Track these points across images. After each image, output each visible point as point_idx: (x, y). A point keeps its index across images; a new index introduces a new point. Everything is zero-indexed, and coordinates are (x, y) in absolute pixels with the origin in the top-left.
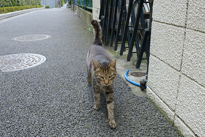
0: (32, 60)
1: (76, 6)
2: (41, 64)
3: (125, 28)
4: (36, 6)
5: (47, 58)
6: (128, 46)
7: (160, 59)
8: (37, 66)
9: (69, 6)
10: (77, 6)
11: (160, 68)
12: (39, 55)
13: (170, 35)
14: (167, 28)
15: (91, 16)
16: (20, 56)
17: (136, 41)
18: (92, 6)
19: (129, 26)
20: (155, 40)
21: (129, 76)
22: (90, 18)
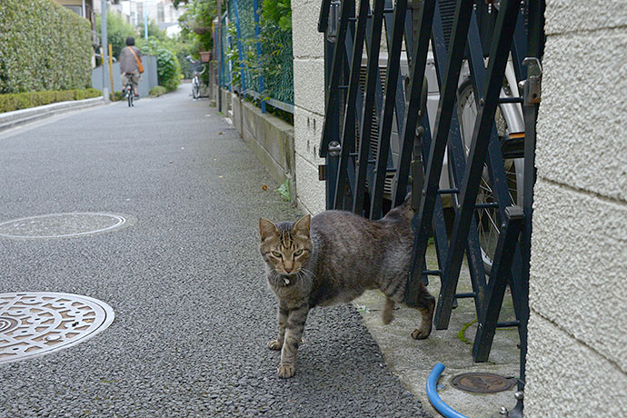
0: (59, 319)
1: (229, 94)
2: (95, 338)
3: (424, 198)
4: (75, 94)
5: (117, 313)
6: (436, 268)
7: (572, 336)
8: (79, 346)
9: (201, 90)
10: (234, 96)
11: (577, 373)
12: (86, 300)
13: (614, 242)
14: (599, 212)
15: (288, 137)
16: (12, 304)
17: (471, 248)
18: (291, 101)
19: (441, 188)
20: (551, 258)
21: (445, 388)
22: (286, 145)
